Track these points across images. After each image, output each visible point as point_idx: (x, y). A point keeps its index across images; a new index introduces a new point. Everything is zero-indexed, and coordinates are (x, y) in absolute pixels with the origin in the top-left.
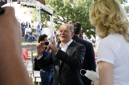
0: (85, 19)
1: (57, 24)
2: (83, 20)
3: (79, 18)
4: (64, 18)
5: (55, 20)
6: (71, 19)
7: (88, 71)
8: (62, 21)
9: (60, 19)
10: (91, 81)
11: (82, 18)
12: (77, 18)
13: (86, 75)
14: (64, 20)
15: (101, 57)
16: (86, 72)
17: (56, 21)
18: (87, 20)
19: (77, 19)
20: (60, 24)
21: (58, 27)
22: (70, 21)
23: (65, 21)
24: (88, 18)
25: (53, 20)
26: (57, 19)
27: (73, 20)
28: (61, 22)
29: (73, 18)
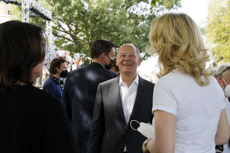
0: (107, 31)
1: (56, 38)
2: (105, 33)
3: (97, 29)
4: (69, 27)
5: (54, 30)
6: (82, 29)
7: (142, 124)
8: (66, 32)
9: (63, 28)
10: (146, 138)
11: (103, 29)
12: (94, 28)
13: (139, 129)
14: (71, 30)
15: (158, 104)
16: (139, 126)
17: (55, 31)
18: (111, 33)
19: (94, 30)
20: (62, 37)
21: (58, 42)
22: (80, 33)
23: (72, 33)
24: (113, 30)
25: (51, 30)
26: (58, 28)
27: (87, 31)
28: (63, 33)
29: (86, 28)
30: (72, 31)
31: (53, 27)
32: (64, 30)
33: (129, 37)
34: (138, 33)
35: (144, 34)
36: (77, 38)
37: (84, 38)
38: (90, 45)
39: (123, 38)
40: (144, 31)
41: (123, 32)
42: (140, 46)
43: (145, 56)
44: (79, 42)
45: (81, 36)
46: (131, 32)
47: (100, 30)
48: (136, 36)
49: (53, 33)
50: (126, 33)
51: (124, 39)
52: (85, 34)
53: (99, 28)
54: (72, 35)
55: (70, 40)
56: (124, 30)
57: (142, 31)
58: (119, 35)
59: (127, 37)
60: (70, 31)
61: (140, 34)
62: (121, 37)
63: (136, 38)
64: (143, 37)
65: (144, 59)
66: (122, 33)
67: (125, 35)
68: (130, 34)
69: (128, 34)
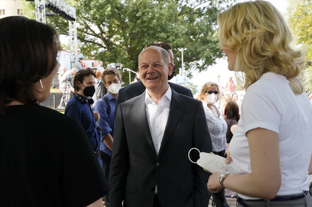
0: (151, 32)
1: (83, 43)
2: (149, 34)
3: (137, 29)
4: (100, 28)
5: (80, 33)
6: (118, 31)
8: (96, 35)
9: (91, 30)
11: (145, 30)
12: (133, 29)
14: (102, 32)
17: (81, 35)
18: (157, 35)
19: (134, 32)
20: (91, 42)
21: (86, 49)
22: (115, 37)
23: (104, 36)
24: (159, 30)
25: (75, 33)
26: (85, 30)
27: (124, 33)
29: (122, 28)
30: (105, 33)
31: (78, 29)
32: (94, 32)
33: (182, 39)
34: (194, 34)
35: (202, 35)
36: (111, 42)
37: (121, 43)
38: (129, 52)
39: (173, 41)
40: (202, 30)
41: (173, 32)
42: (198, 51)
43: (204, 65)
44: (114, 48)
45: (117, 40)
46: (184, 32)
47: (143, 31)
48: (191, 37)
49: (78, 38)
50: (177, 34)
51: (175, 42)
52: (121, 36)
53: (140, 28)
54: (104, 39)
55: (102, 46)
56: (175, 30)
57: (199, 31)
58: (168, 37)
59: (178, 40)
60: (101, 34)
61: (196, 35)
62: (170, 39)
63: (191, 41)
64: (202, 38)
65: (203, 69)
66: (172, 35)
67: (177, 36)
68: (183, 34)
69: (180, 35)
